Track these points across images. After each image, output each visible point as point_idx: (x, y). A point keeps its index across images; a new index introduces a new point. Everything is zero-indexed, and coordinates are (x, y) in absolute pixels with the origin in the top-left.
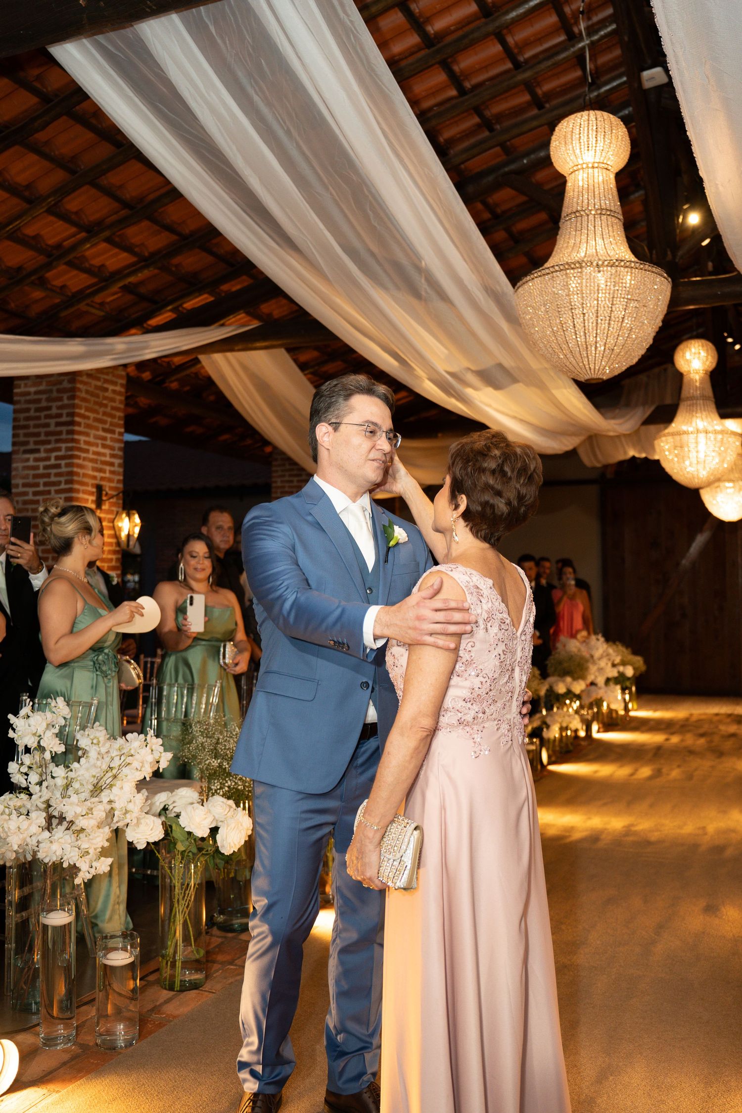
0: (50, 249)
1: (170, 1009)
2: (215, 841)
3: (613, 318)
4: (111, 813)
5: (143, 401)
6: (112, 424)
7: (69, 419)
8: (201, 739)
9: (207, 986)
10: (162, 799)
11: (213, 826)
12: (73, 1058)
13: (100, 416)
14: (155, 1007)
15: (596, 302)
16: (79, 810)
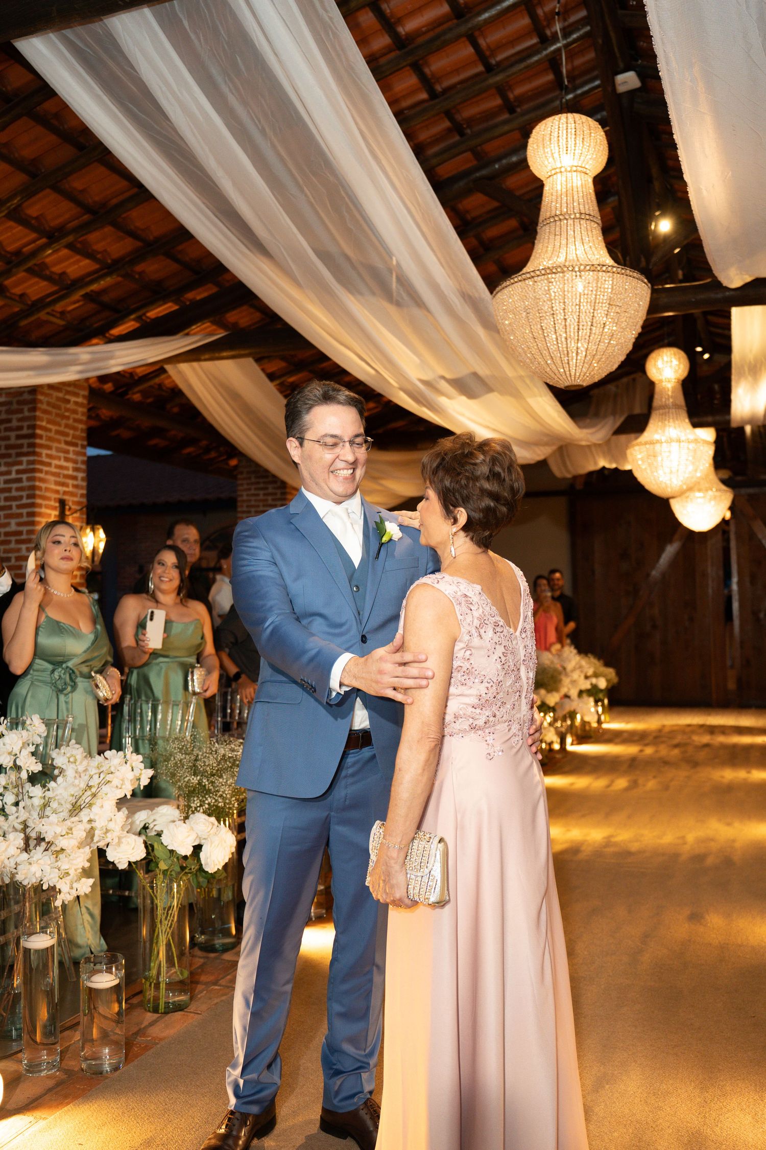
0: (9, 256)
1: (155, 1031)
2: (199, 860)
3: (595, 324)
4: (91, 833)
5: (106, 413)
6: (74, 437)
7: (30, 431)
8: (179, 756)
9: (192, 1008)
10: (142, 817)
11: (196, 844)
12: (58, 1085)
13: (62, 429)
14: (140, 1030)
15: (577, 307)
16: (58, 830)
